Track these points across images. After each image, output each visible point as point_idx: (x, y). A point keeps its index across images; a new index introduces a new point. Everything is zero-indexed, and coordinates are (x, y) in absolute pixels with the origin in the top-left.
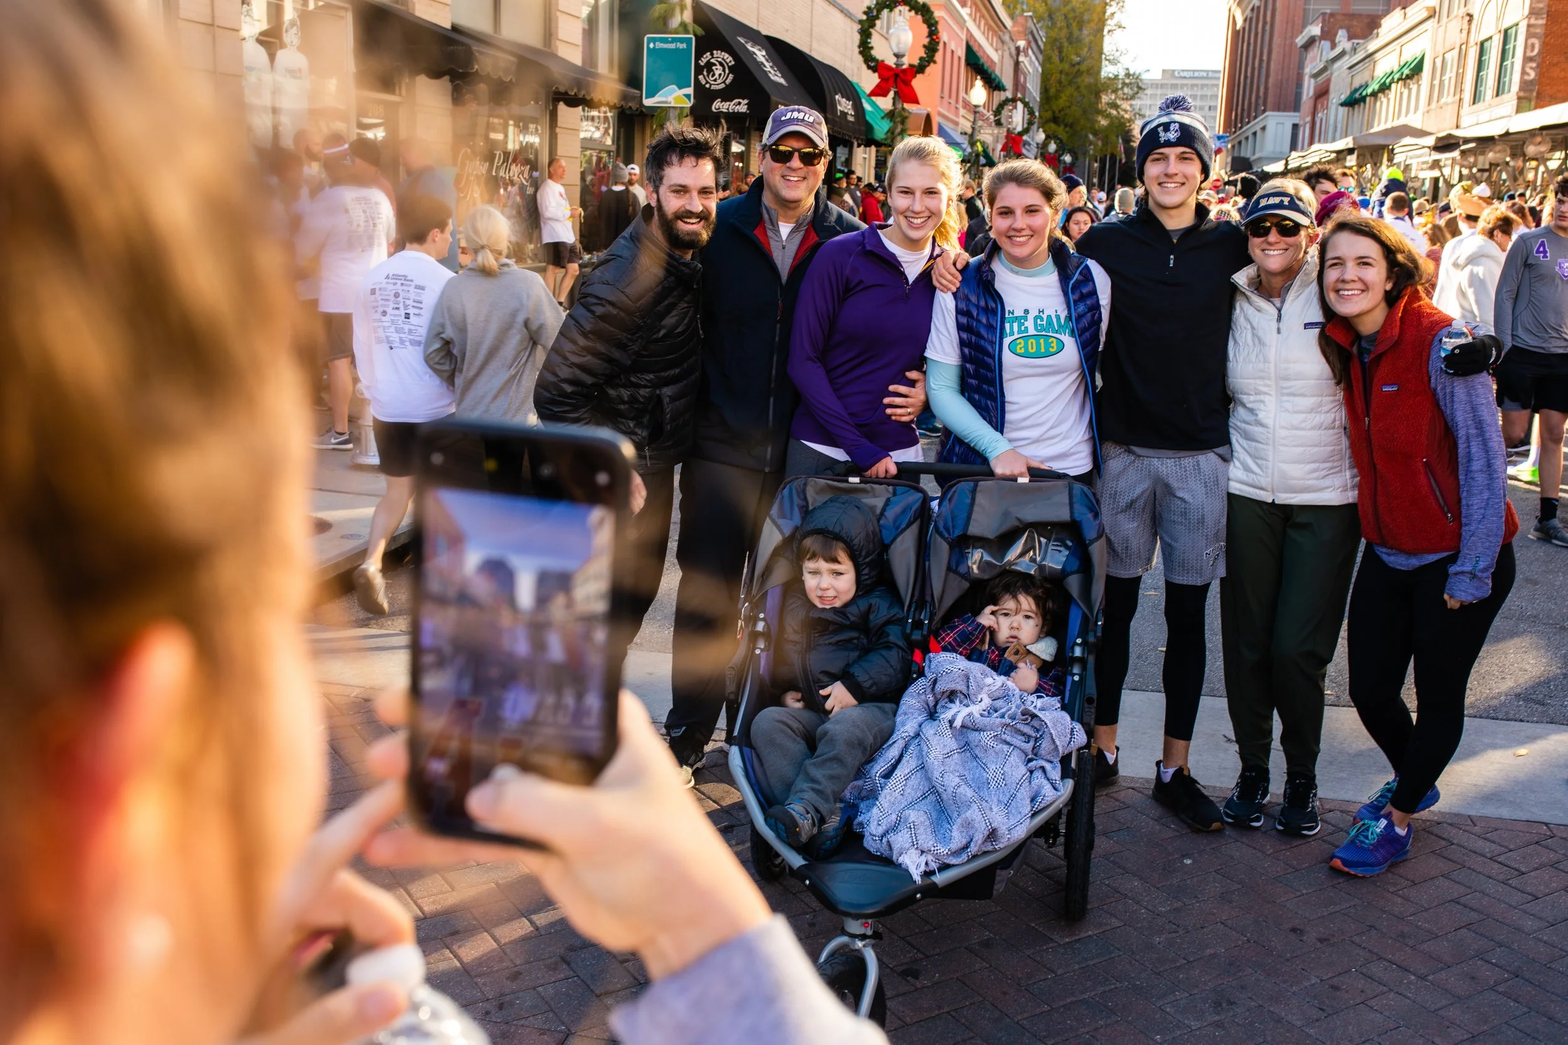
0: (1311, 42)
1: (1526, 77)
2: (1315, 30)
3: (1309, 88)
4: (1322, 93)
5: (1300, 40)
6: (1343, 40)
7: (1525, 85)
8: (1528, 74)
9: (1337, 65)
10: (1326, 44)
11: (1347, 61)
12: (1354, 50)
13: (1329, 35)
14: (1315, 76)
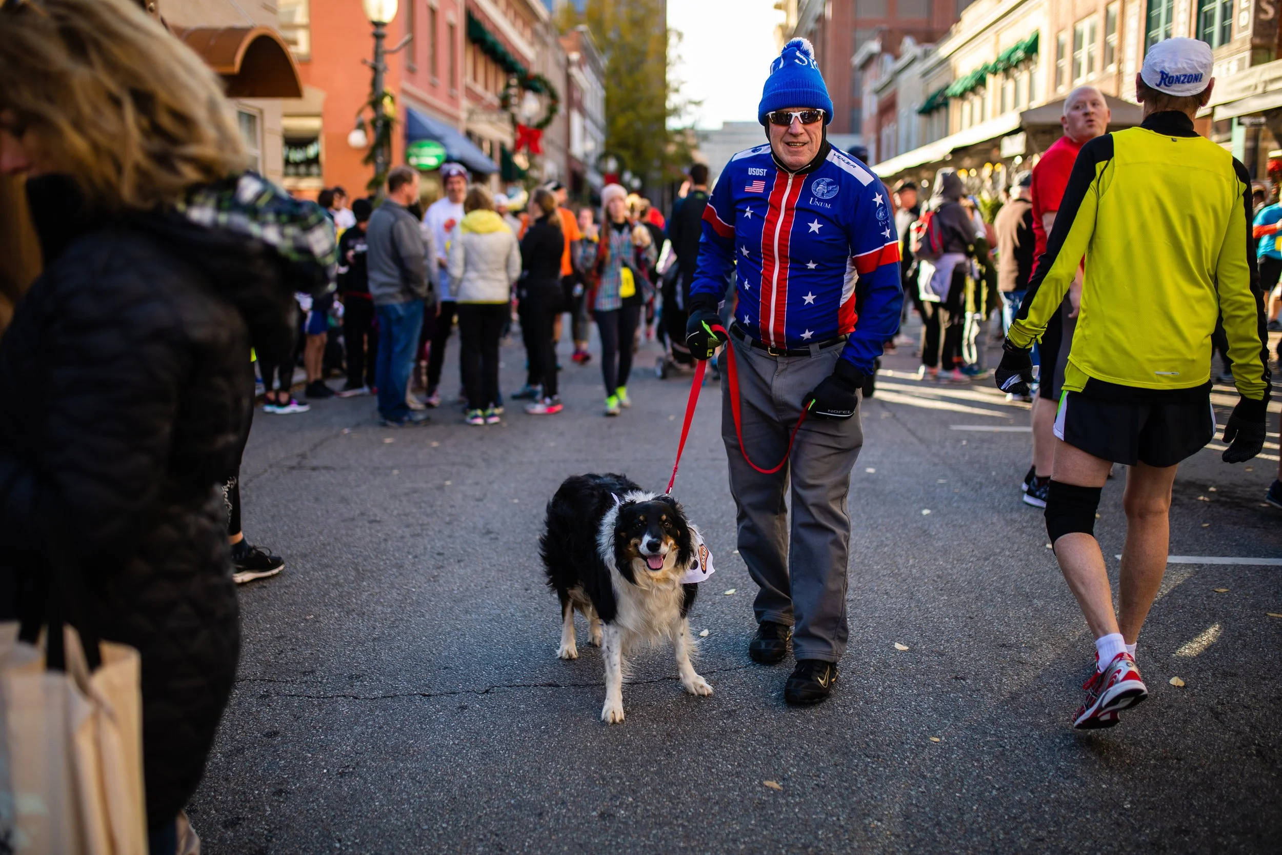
0: (870, 59)
1: (1263, 16)
2: (874, 46)
3: (870, 106)
4: (888, 108)
5: (857, 60)
6: (909, 47)
7: (1260, 28)
8: (1266, 12)
9: (904, 76)
10: (887, 58)
11: (918, 68)
12: (926, 54)
13: (891, 47)
14: (878, 92)
